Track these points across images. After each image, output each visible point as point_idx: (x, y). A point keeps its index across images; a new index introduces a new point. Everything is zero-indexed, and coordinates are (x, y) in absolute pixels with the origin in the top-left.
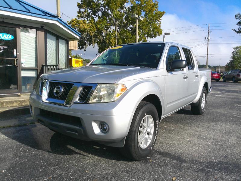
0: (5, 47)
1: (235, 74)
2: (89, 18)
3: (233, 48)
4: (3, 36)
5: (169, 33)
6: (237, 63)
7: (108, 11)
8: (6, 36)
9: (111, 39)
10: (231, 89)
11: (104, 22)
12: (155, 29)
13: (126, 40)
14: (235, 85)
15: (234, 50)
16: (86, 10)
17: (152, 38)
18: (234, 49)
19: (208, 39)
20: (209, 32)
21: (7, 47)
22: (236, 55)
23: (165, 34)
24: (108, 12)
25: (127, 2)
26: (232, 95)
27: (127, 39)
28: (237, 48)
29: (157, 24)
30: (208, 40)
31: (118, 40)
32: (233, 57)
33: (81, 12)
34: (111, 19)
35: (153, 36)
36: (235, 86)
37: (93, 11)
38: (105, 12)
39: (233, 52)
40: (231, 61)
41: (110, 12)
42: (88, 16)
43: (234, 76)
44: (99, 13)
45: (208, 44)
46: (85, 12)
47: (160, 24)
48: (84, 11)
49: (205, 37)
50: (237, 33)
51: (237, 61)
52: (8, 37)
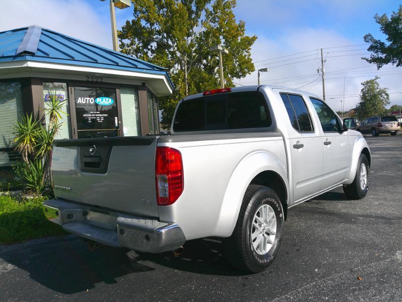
0: (105, 115)
1: (375, 124)
2: (139, 54)
3: (362, 84)
4: (102, 101)
5: (266, 69)
6: (370, 105)
7: (168, 41)
8: (106, 100)
9: (179, 84)
10: (380, 147)
11: (164, 59)
12: (243, 63)
13: (201, 84)
14: (380, 139)
15: (363, 87)
16: (132, 41)
17: (240, 78)
18: (364, 85)
19: (323, 72)
20: (322, 62)
21: (107, 115)
22: (368, 93)
23: (259, 70)
24: (167, 43)
25: (197, 26)
26: (388, 154)
27: (203, 83)
28: (368, 82)
29: (245, 56)
30: (323, 74)
31: (190, 85)
32: (364, 97)
33: (124, 46)
34: (173, 53)
35: (241, 75)
36: (380, 141)
37: (143, 42)
38: (162, 43)
39: (362, 90)
40: (361, 103)
41: (170, 43)
42: (137, 51)
43: (373, 126)
44: (152, 44)
45: (323, 80)
46: (132, 44)
47: (250, 55)
48: (129, 43)
49: (318, 70)
50: (370, 63)
51: (370, 103)
52: (108, 101)
